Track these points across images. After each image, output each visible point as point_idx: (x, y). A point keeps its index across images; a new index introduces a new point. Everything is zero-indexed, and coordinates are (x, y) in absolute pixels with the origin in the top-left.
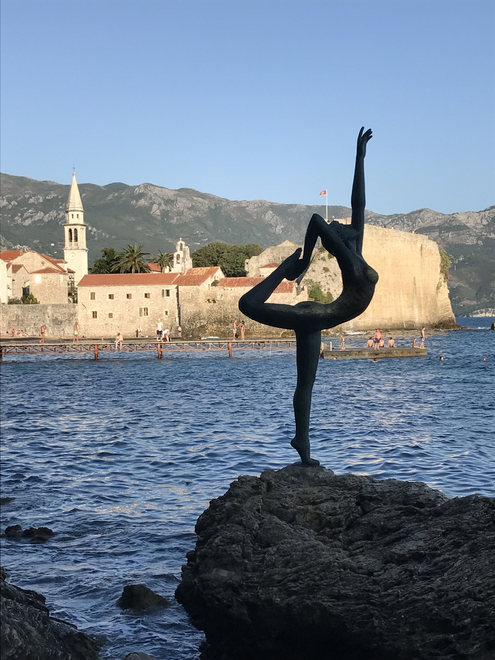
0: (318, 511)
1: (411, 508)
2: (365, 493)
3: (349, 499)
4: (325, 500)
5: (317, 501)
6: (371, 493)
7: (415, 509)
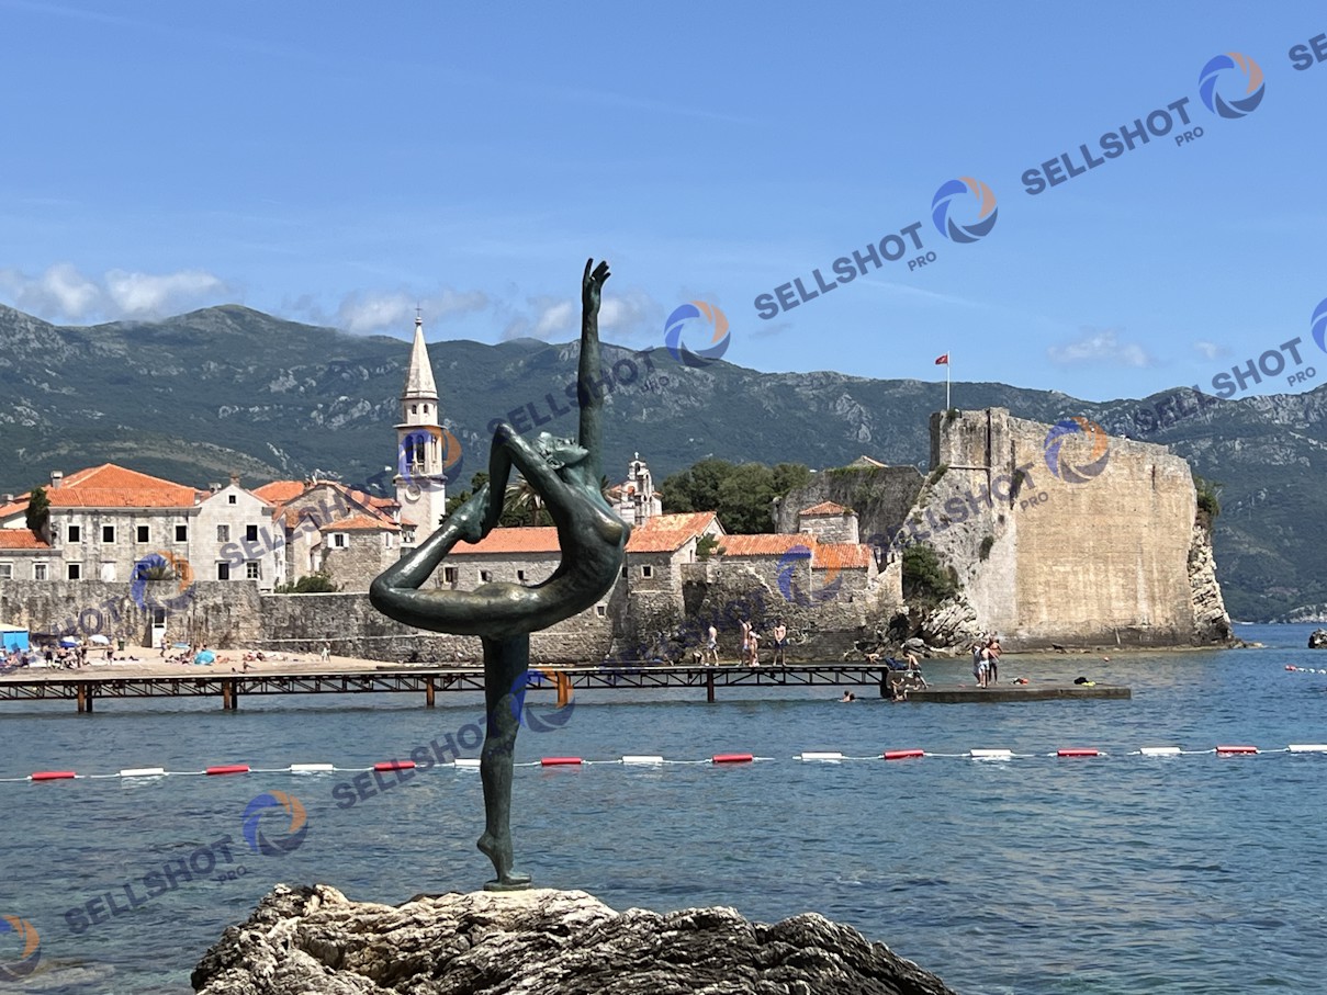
0: (384, 944)
1: (544, 937)
2: (475, 911)
3: (444, 923)
4: (404, 925)
5: (390, 926)
6: (485, 911)
7: (550, 939)
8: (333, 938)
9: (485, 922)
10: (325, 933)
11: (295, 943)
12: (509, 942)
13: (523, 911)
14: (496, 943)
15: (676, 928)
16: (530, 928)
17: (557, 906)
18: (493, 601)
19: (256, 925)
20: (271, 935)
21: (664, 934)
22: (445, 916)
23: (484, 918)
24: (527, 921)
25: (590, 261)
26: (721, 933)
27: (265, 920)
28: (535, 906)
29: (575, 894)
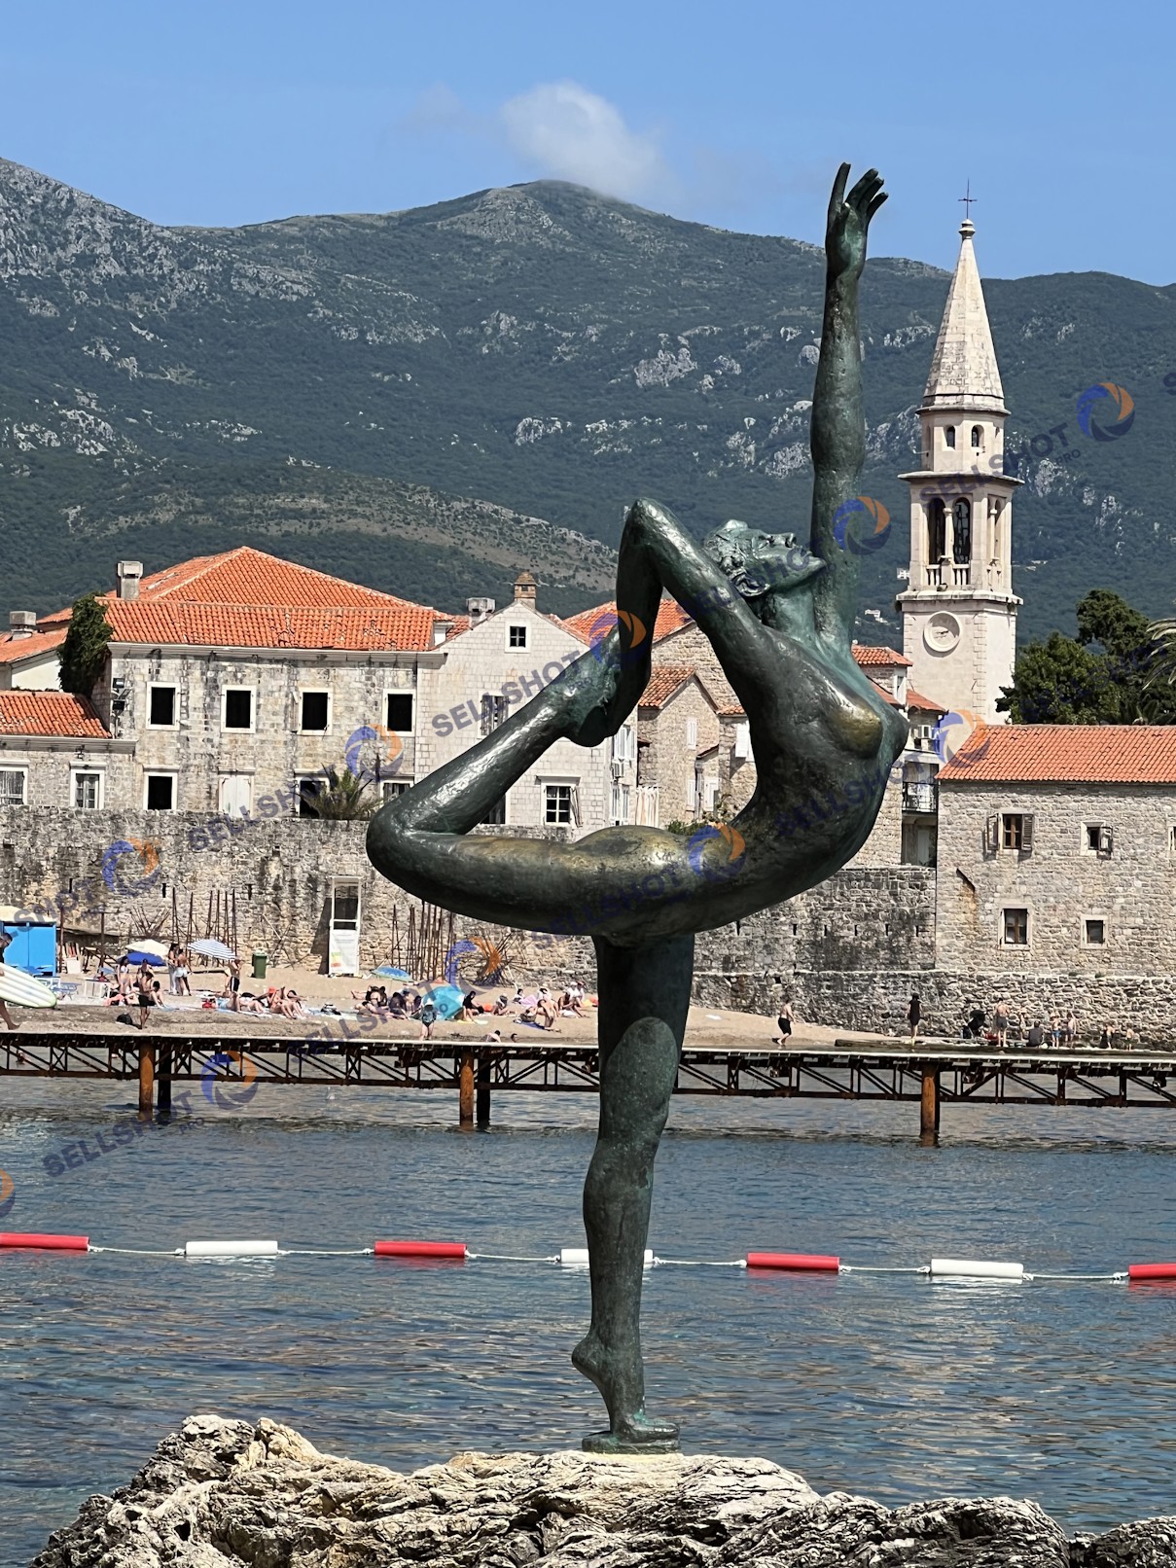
0: (368, 1541)
1: (678, 1543)
2: (552, 1486)
3: (490, 1507)
4: (413, 1506)
5: (385, 1507)
6: (572, 1487)
7: (686, 1548)
8: (270, 1523)
9: (570, 1511)
10: (259, 1513)
11: (203, 1530)
12: (609, 1549)
13: (646, 1491)
14: (583, 1550)
15: (912, 1534)
16: (655, 1526)
17: (712, 1485)
18: (610, 863)
19: (144, 1492)
20: (159, 1512)
21: (886, 1545)
22: (491, 1493)
23: (568, 1502)
24: (651, 1511)
25: (844, 170)
26: (996, 1547)
27: (161, 1484)
28: (670, 1483)
29: (751, 1464)
